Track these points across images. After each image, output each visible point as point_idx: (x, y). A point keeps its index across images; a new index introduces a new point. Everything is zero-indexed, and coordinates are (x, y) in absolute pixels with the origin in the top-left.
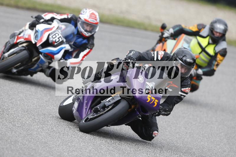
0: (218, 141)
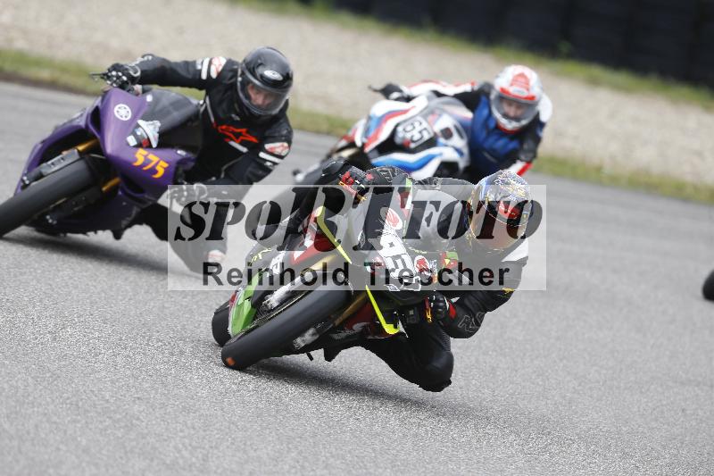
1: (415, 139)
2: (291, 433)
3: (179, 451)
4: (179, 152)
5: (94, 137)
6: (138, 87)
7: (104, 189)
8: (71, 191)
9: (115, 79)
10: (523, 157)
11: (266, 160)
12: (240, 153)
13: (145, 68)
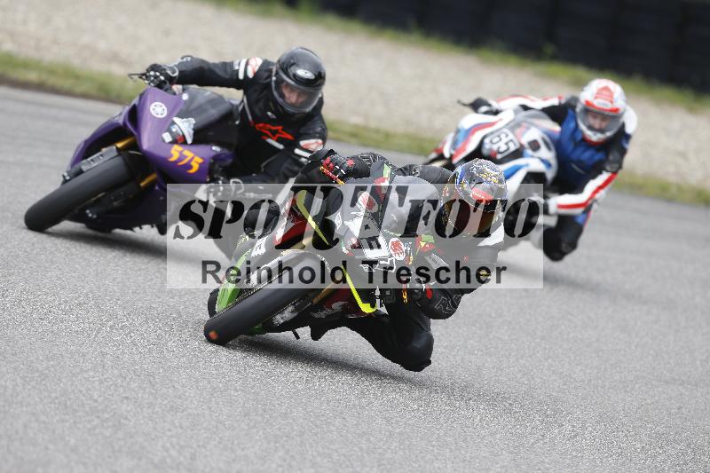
0: (485, 457)
1: (501, 150)
2: (278, 433)
3: (167, 451)
4: (214, 148)
5: (132, 135)
6: (177, 88)
7: (142, 184)
8: (110, 186)
9: (152, 78)
10: (608, 168)
11: (301, 157)
12: (278, 150)
13: (184, 69)
